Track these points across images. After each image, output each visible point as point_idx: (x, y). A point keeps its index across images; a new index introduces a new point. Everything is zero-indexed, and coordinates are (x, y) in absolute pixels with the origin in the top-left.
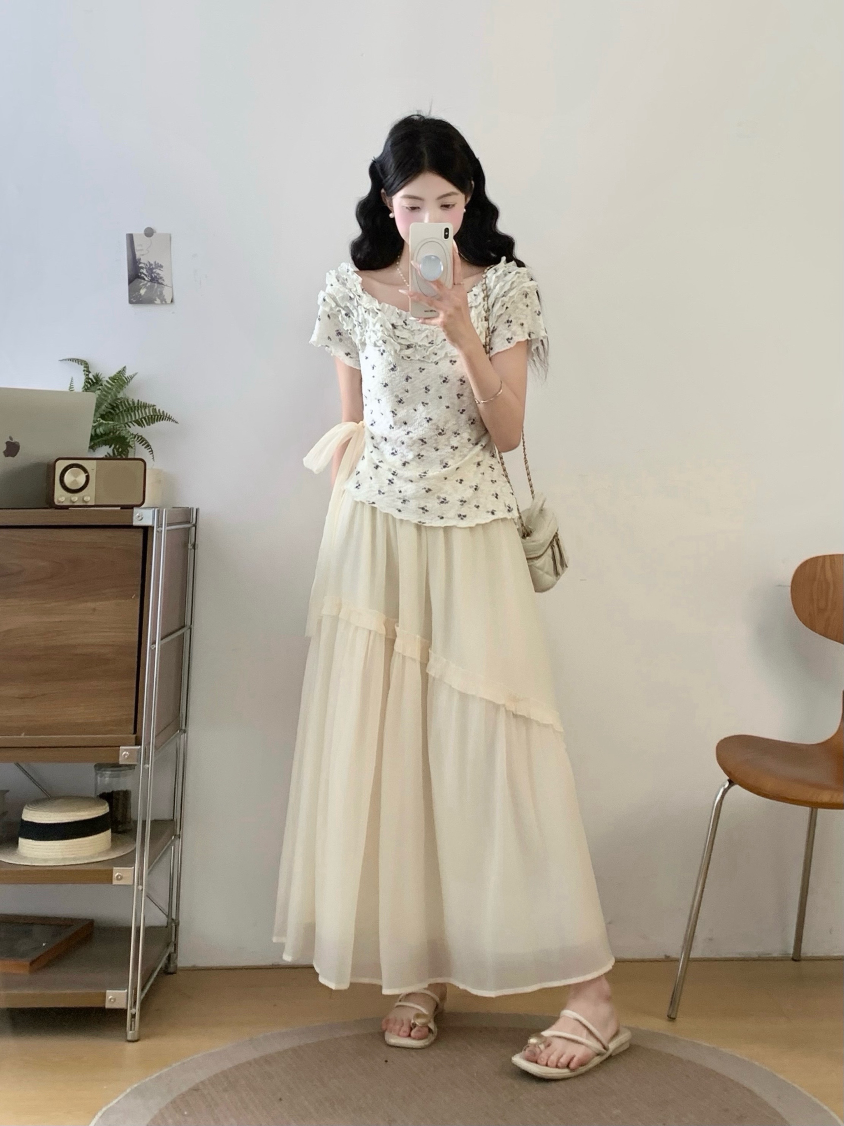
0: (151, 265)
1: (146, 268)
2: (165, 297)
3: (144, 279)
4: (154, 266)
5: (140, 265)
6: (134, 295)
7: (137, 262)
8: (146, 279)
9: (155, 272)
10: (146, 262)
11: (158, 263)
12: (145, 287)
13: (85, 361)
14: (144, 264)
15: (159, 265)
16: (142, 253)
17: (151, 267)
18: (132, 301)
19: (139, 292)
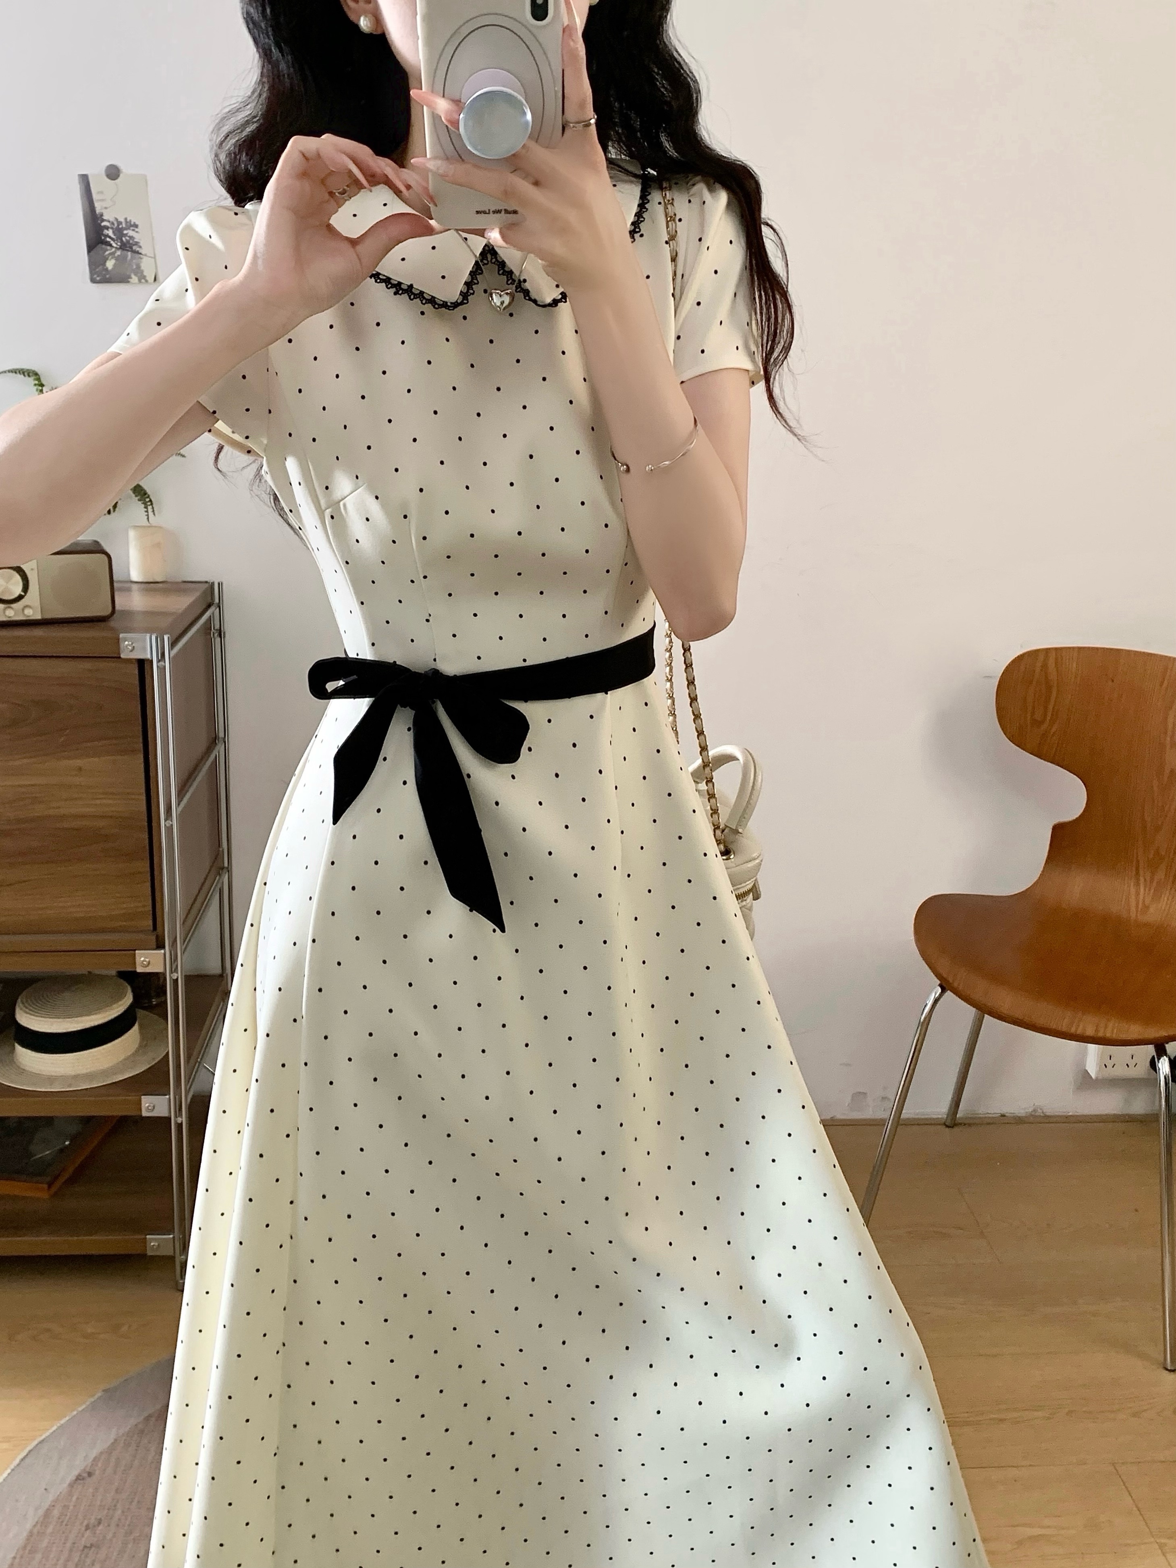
0: (119, 223)
1: (112, 228)
2: (145, 274)
3: (111, 245)
4: (124, 226)
5: (103, 224)
6: (97, 270)
7: (98, 219)
8: (114, 245)
9: (126, 234)
10: (112, 219)
11: (130, 221)
12: (112, 258)
13: (34, 371)
14: (109, 221)
15: (132, 223)
16: (104, 206)
17: (120, 226)
18: (95, 278)
19: (104, 264)
